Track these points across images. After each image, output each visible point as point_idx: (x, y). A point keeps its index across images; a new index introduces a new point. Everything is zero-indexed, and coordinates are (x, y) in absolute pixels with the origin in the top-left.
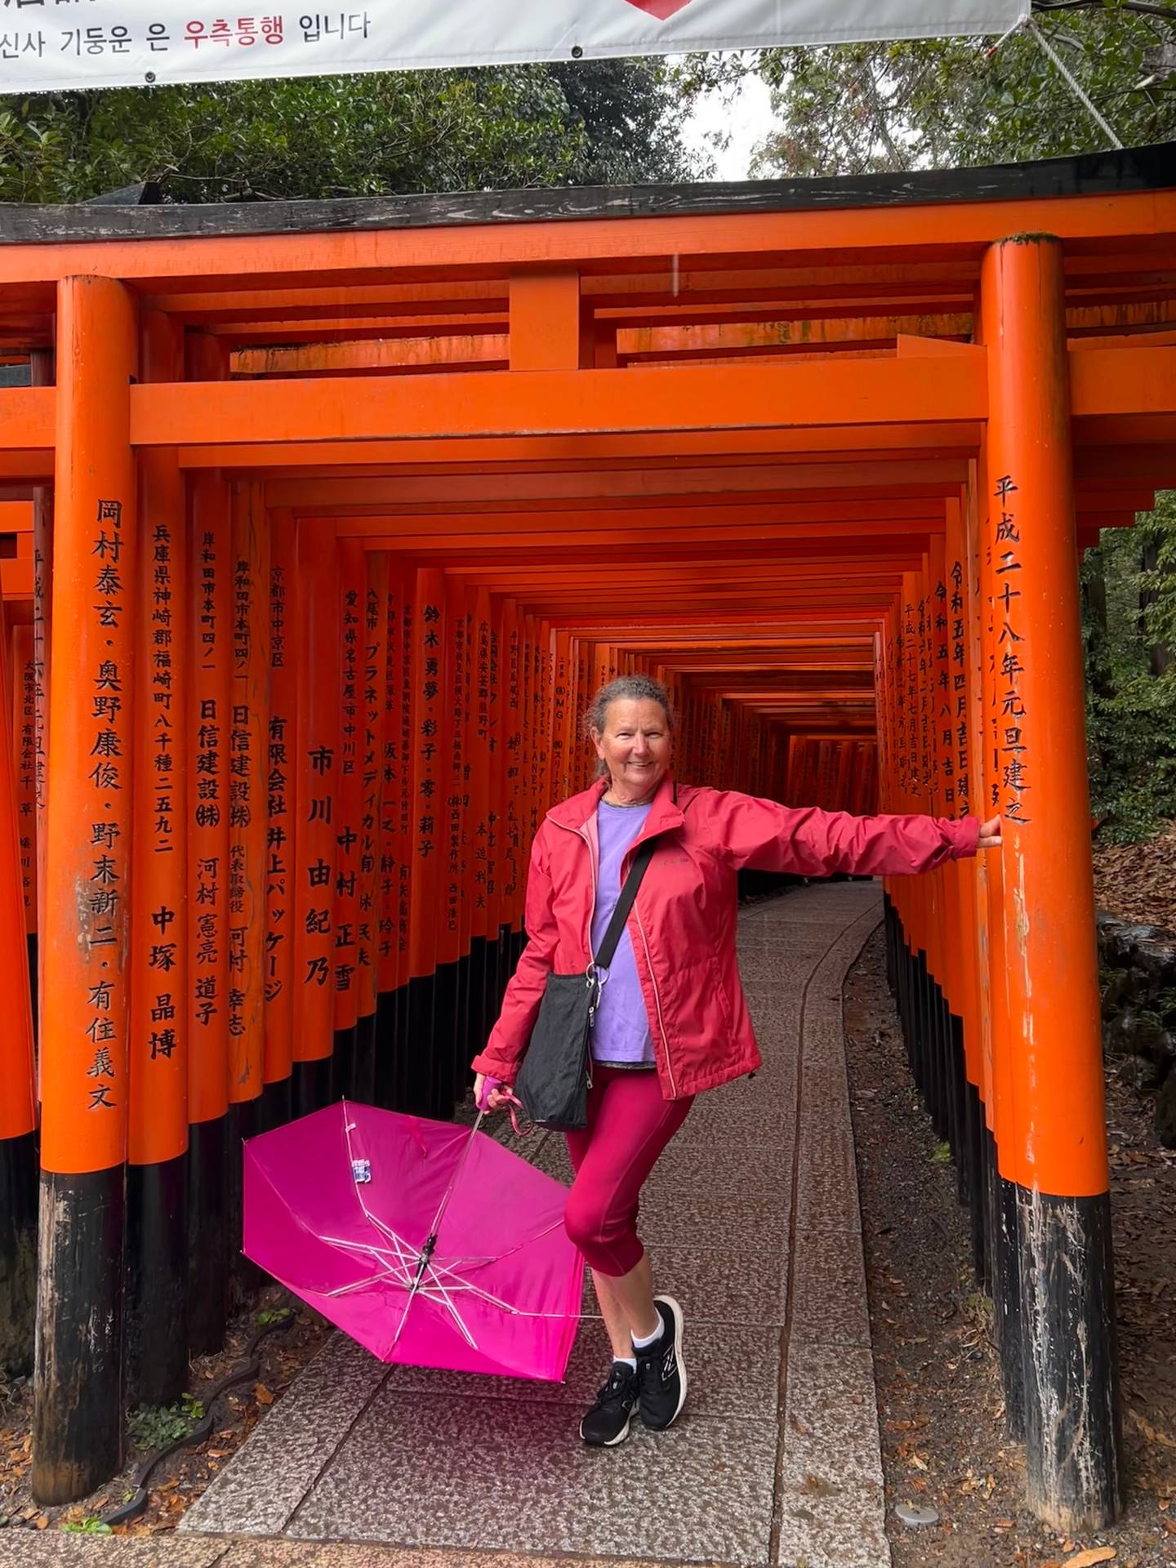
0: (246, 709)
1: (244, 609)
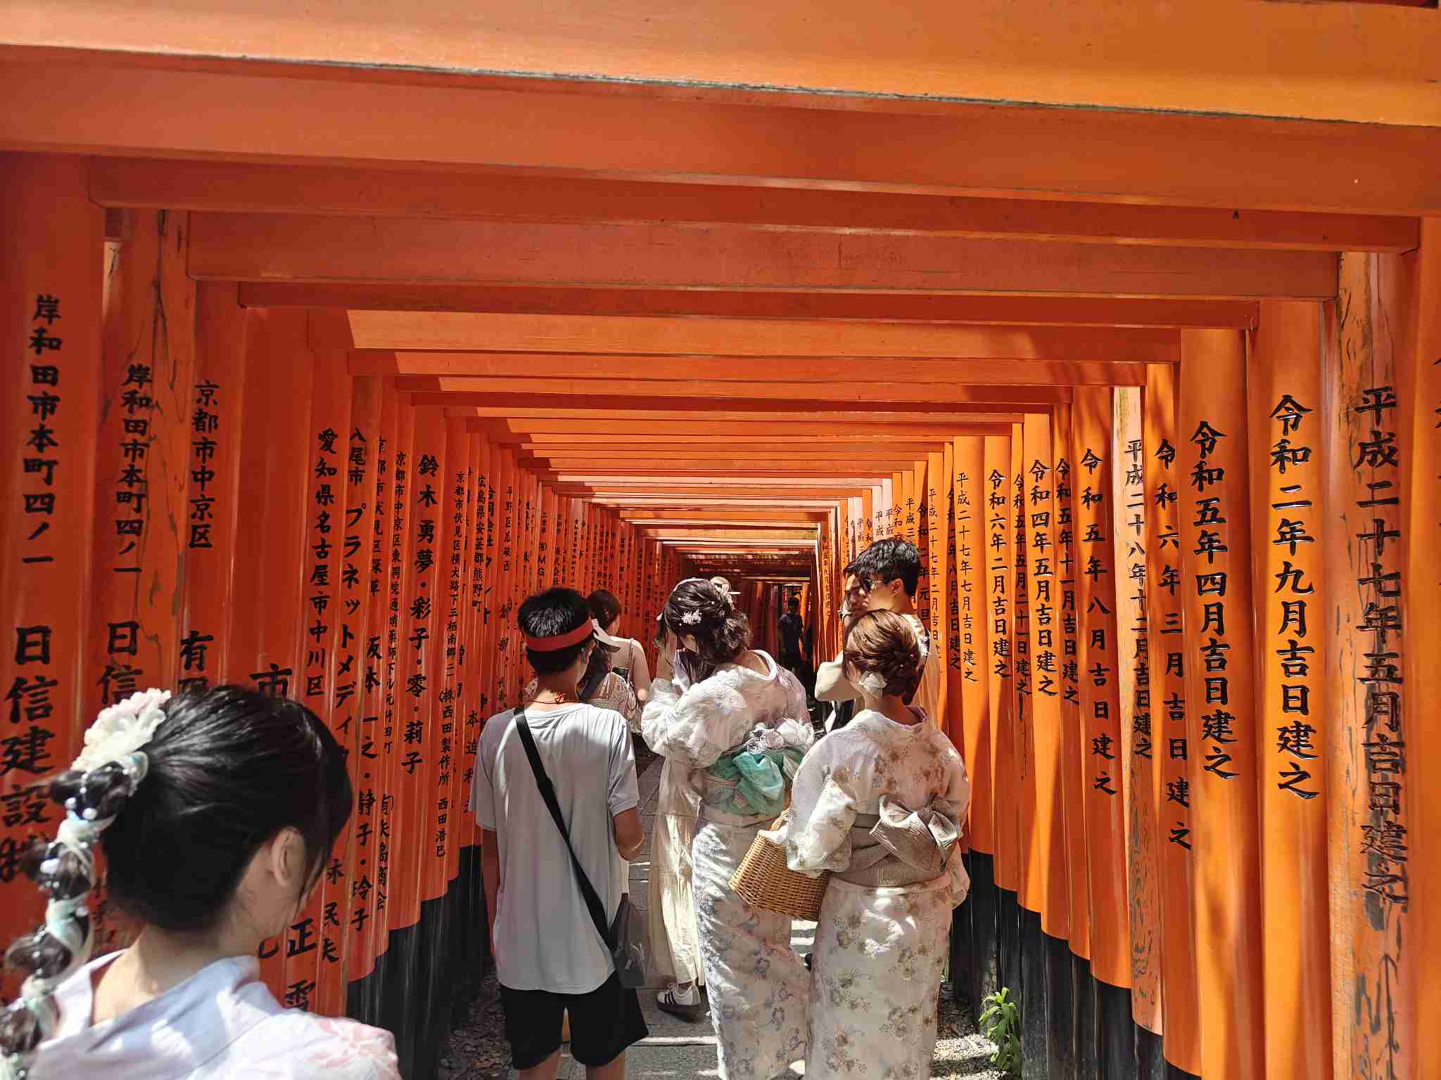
0: (134, 626)
1: (136, 450)
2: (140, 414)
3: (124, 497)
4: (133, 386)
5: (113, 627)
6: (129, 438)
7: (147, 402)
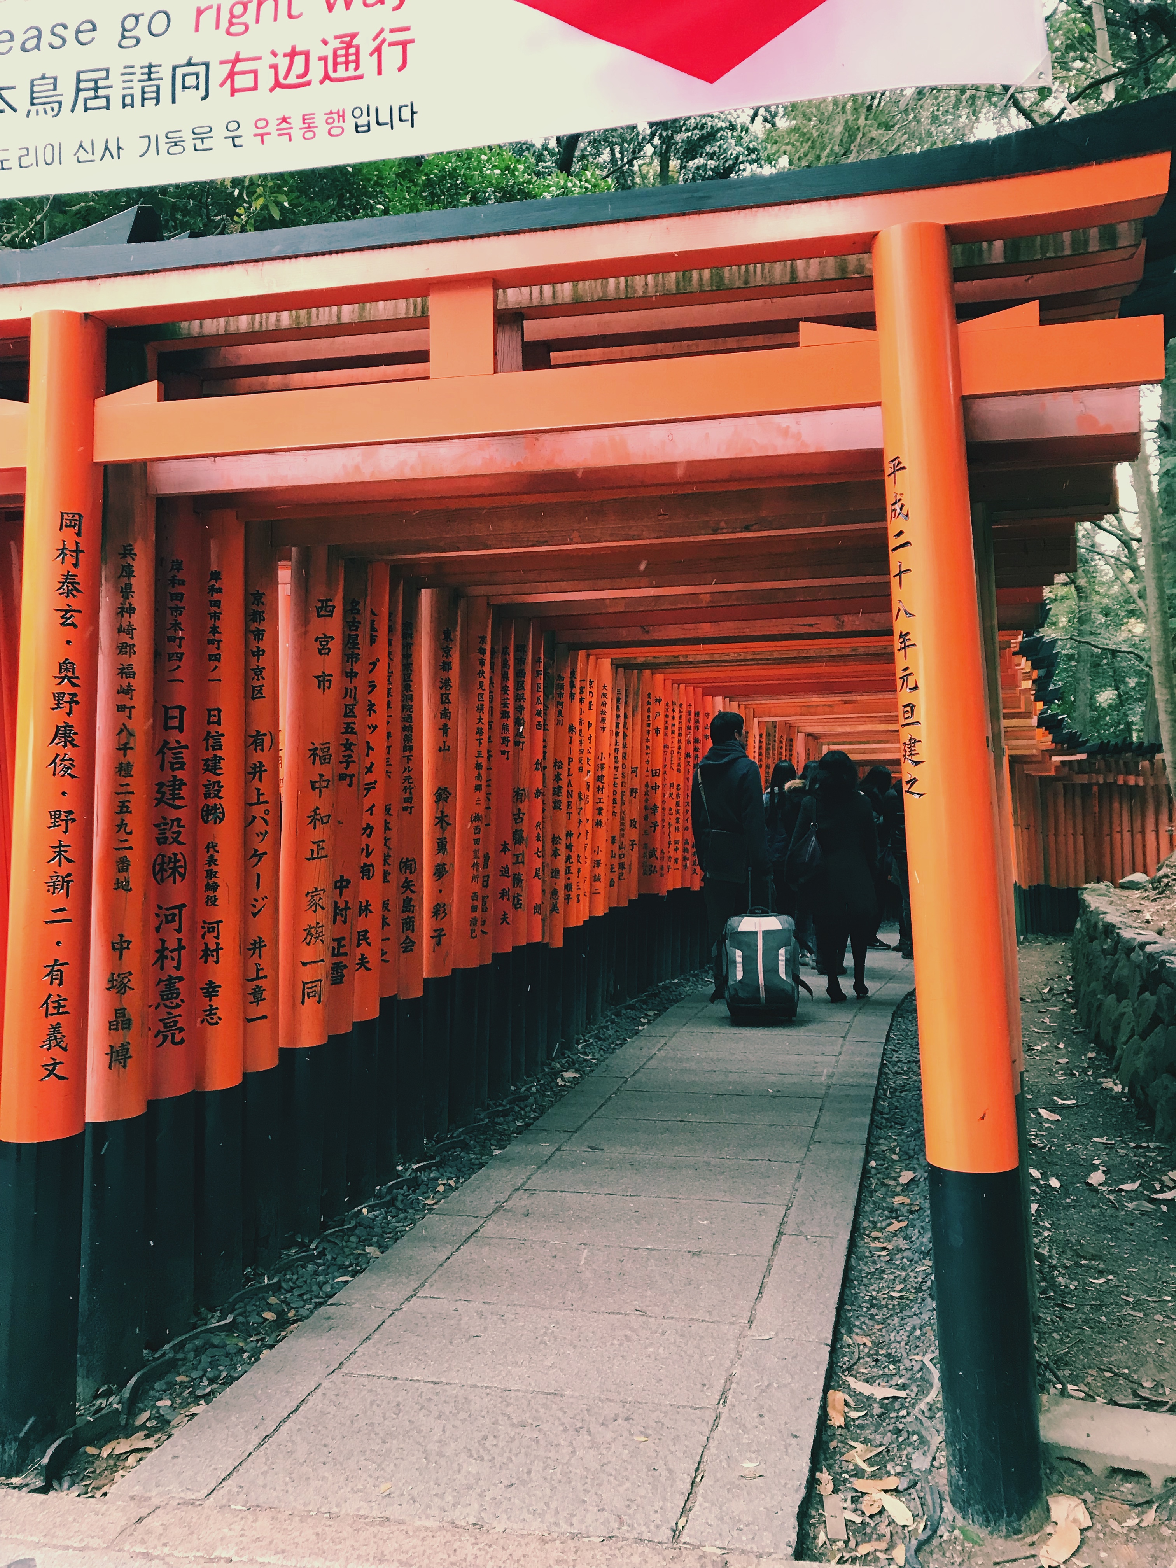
1: (216, 616)
2: (216, 597)
3: (211, 642)
4: (213, 582)
5: (209, 711)
6: (213, 609)
7: (219, 591)
